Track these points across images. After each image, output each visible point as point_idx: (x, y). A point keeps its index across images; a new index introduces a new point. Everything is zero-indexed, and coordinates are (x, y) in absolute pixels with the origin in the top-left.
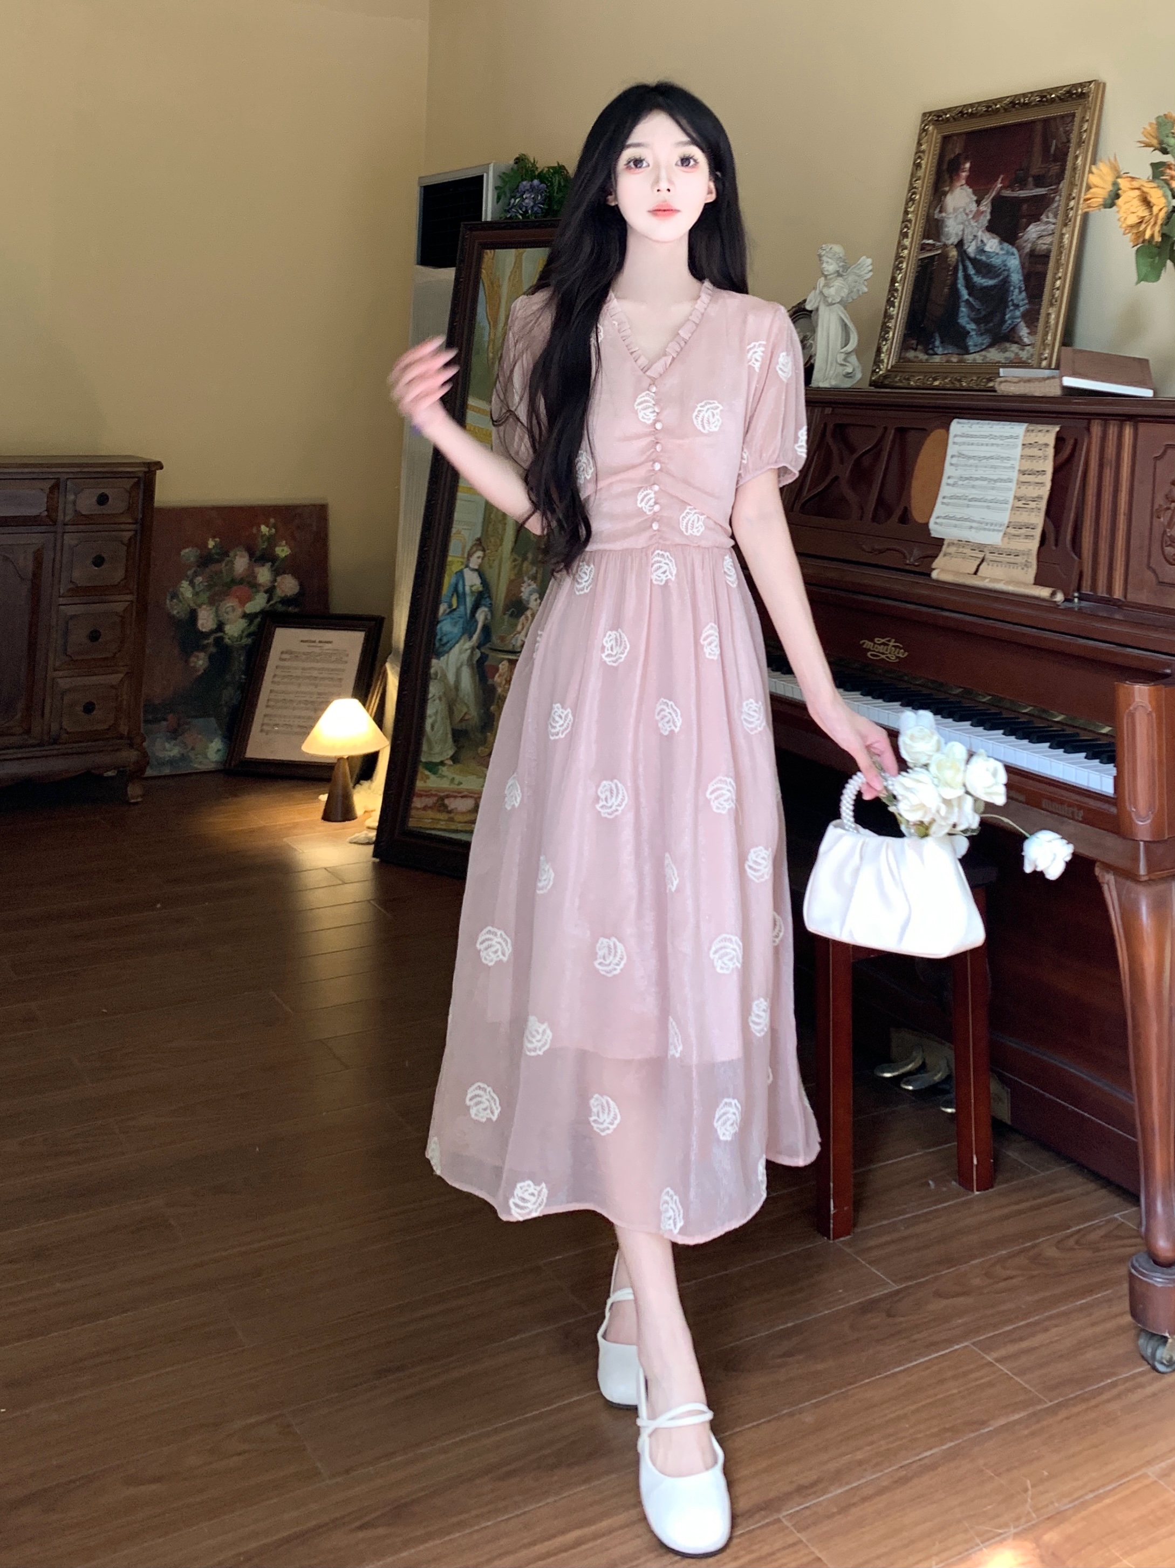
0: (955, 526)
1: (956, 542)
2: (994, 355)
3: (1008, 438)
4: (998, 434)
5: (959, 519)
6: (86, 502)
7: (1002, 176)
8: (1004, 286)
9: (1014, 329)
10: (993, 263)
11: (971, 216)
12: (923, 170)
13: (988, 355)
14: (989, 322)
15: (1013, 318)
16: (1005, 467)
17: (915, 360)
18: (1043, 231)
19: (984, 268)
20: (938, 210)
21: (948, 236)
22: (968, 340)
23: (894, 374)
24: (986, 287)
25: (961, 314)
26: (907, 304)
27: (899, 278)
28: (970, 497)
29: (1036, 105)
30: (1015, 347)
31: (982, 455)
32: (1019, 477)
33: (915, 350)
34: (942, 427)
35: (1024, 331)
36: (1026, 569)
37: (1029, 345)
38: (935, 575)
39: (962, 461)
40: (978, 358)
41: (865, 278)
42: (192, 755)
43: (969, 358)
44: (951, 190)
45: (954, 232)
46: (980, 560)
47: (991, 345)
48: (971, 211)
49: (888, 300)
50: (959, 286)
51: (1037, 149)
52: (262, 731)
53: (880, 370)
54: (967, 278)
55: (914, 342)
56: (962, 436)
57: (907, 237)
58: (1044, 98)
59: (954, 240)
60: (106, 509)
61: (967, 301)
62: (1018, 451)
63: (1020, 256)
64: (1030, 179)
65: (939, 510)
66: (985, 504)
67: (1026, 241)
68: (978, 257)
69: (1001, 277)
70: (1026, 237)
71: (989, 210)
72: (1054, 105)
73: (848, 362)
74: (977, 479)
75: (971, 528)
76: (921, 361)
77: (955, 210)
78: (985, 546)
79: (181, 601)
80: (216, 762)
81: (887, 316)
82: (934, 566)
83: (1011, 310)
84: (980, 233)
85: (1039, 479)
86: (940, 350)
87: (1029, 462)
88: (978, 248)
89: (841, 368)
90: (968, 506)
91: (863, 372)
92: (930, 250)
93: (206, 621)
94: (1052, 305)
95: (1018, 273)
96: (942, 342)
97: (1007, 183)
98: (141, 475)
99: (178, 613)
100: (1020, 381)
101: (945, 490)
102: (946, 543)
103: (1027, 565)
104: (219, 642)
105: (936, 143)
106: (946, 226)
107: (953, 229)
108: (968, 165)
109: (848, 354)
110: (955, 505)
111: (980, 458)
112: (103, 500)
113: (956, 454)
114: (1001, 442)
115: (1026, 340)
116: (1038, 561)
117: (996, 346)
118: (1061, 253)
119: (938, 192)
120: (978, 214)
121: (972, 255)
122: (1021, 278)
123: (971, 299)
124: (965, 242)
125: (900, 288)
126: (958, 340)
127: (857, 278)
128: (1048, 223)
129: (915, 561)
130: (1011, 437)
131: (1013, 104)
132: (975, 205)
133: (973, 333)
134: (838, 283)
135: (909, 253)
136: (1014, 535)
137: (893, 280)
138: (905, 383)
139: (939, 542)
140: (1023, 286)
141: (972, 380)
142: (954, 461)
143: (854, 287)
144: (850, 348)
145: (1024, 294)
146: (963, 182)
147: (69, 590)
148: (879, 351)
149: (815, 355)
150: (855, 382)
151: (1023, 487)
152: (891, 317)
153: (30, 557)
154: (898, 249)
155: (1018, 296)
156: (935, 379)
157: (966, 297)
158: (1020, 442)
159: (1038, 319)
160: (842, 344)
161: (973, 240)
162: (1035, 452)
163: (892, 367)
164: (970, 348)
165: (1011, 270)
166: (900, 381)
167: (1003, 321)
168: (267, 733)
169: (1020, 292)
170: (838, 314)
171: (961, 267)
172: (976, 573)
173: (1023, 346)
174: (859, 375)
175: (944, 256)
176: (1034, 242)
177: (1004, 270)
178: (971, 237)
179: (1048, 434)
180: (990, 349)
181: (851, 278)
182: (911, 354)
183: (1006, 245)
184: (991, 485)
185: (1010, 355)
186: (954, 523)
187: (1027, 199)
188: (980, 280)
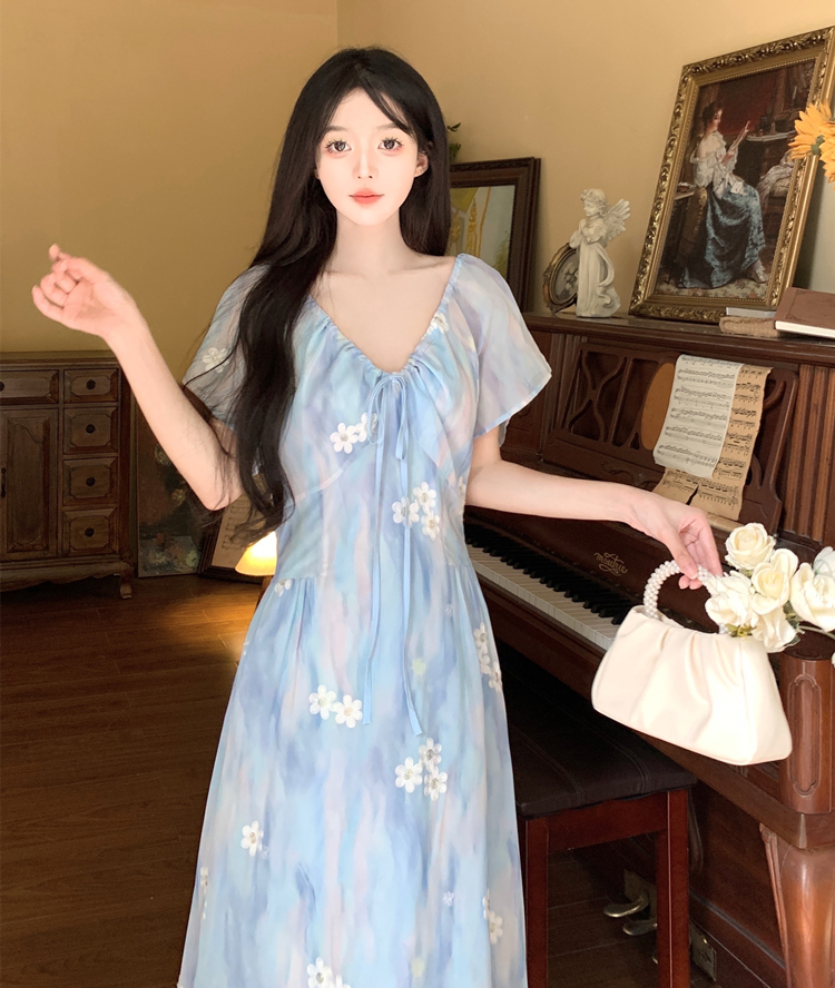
0: (675, 456)
1: (675, 471)
2: (734, 290)
3: (724, 377)
4: (716, 373)
5: (680, 450)
6: (80, 386)
7: (748, 123)
8: (745, 227)
9: (751, 267)
11: (720, 161)
12: (681, 119)
13: (728, 290)
14: (731, 260)
16: (721, 405)
17: (668, 292)
18: (782, 173)
19: (729, 208)
20: (693, 155)
21: (700, 179)
22: (712, 276)
23: (648, 304)
24: (730, 227)
25: (708, 252)
26: (663, 241)
27: (657, 218)
28: (689, 430)
29: (780, 54)
30: (751, 284)
31: (702, 391)
32: (732, 415)
33: (668, 283)
34: (670, 361)
35: (760, 269)
36: (733, 504)
37: (763, 282)
39: (685, 395)
41: (623, 219)
42: (175, 562)
43: (712, 292)
44: (705, 136)
45: (705, 175)
46: (694, 492)
47: (731, 281)
48: (721, 156)
49: (647, 238)
50: (708, 225)
51: (780, 96)
52: (223, 547)
53: (638, 301)
54: (715, 217)
55: (667, 276)
56: (686, 371)
57: (665, 180)
58: (787, 46)
59: (705, 183)
60: (94, 392)
61: (713, 239)
62: (732, 391)
63: (761, 198)
64: (773, 124)
65: (663, 440)
66: (701, 438)
67: (766, 184)
69: (744, 217)
70: (766, 180)
72: (797, 52)
73: (607, 294)
74: (696, 414)
75: (688, 460)
76: (672, 294)
77: (708, 154)
78: (699, 478)
80: (193, 568)
81: (646, 252)
83: (750, 249)
84: (727, 176)
85: (750, 419)
86: (688, 285)
87: (741, 402)
88: (725, 190)
89: (600, 300)
90: (687, 438)
91: (621, 302)
92: (685, 192)
94: (784, 245)
95: (758, 214)
96: (691, 277)
97: (753, 129)
100: (741, 322)
101: (669, 421)
102: (666, 471)
103: (733, 501)
105: (694, 93)
106: (699, 170)
107: (705, 172)
108: (720, 113)
109: (607, 287)
110: (676, 436)
111: (700, 394)
112: (91, 385)
113: (680, 388)
114: (718, 380)
115: (761, 277)
116: (744, 499)
118: (795, 195)
119: (694, 138)
120: (728, 157)
121: (720, 197)
122: (761, 218)
123: (717, 238)
124: (715, 184)
125: (657, 227)
126: (704, 275)
127: (615, 219)
128: (786, 166)
131: (759, 52)
132: (724, 150)
133: (716, 269)
134: (598, 223)
135: (667, 195)
136: (724, 471)
137: (652, 220)
138: (657, 314)
139: (661, 470)
140: (762, 226)
142: (678, 394)
143: (613, 227)
144: (607, 282)
145: (762, 233)
146: (716, 128)
147: (72, 449)
148: (637, 284)
149: (578, 287)
150: (614, 312)
151: (735, 426)
152: (649, 253)
153: (41, 426)
154: (657, 191)
155: (757, 236)
156: (681, 311)
157: (713, 235)
158: (735, 381)
159: (772, 258)
160: (600, 278)
161: (721, 183)
162: (747, 392)
163: (648, 298)
164: (714, 283)
165: (753, 211)
166: (653, 311)
167: (743, 259)
168: (227, 549)
169: (759, 232)
170: (598, 253)
171: (709, 208)
173: (759, 282)
174: (618, 306)
175: (696, 198)
176: (774, 184)
177: (747, 211)
178: (720, 180)
179: (759, 377)
180: (730, 285)
181: (611, 219)
182: (664, 287)
183: (749, 186)
184: (707, 420)
185: (747, 291)
186: (675, 453)
187: (769, 144)
188: (725, 220)
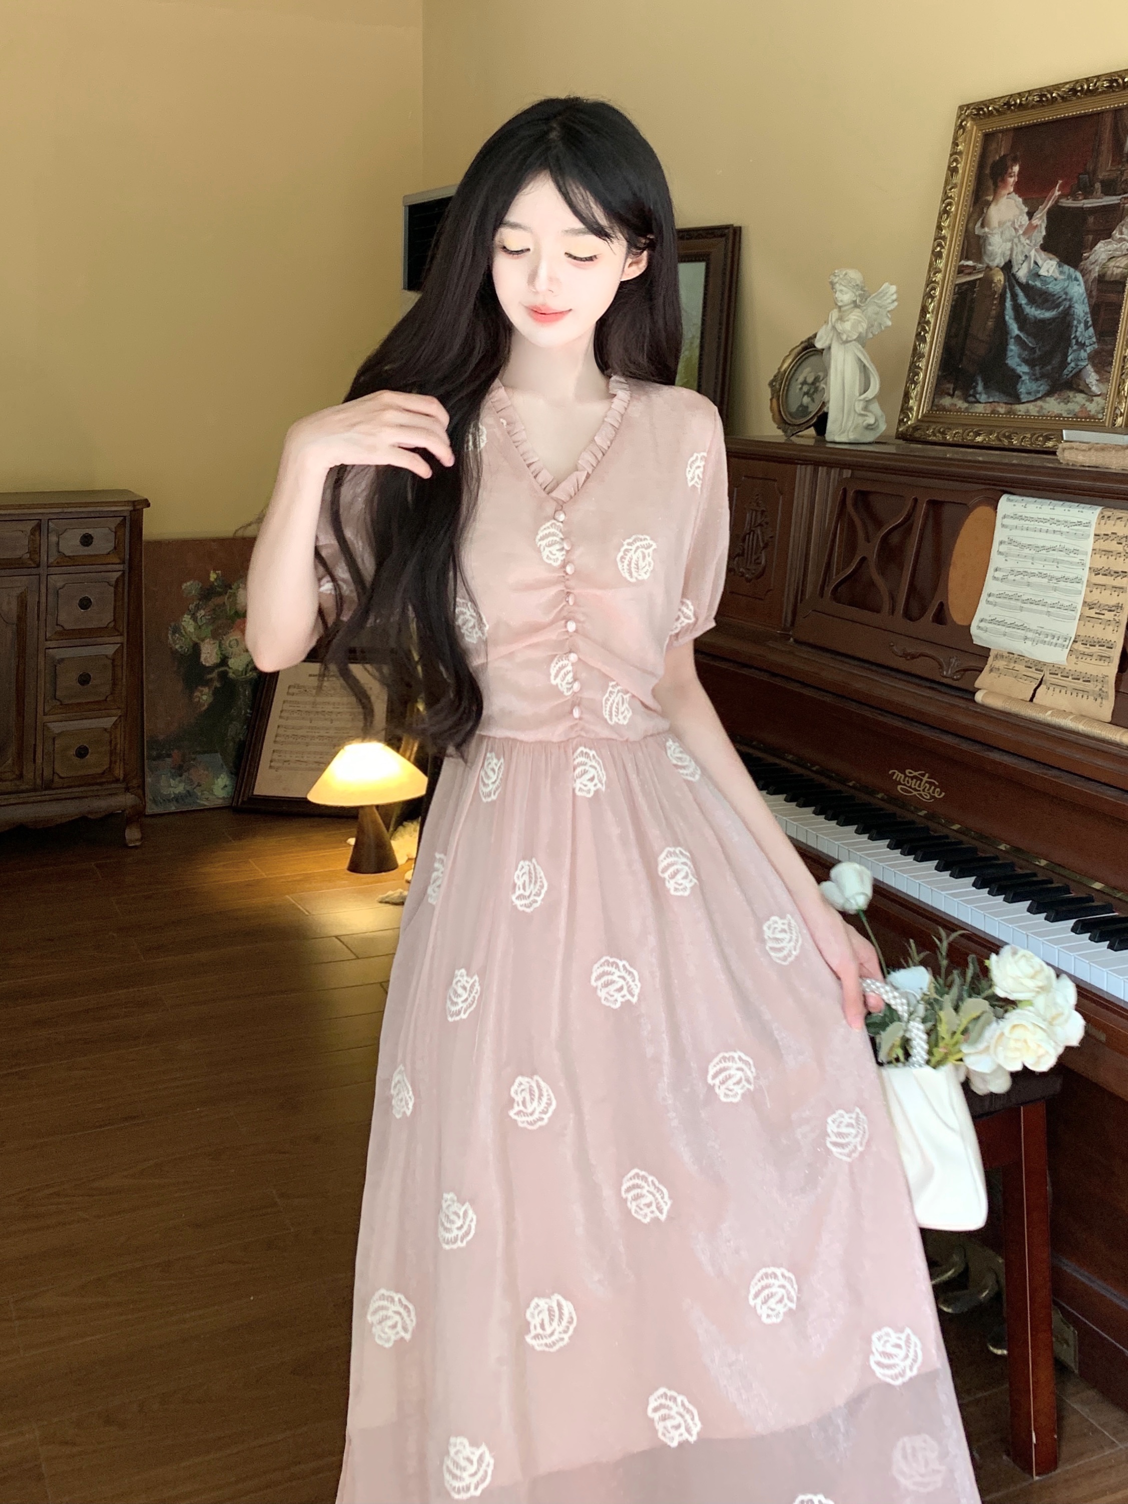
0: (1005, 634)
1: (1006, 654)
2: (1053, 406)
3: (1074, 524)
4: (1061, 518)
5: (1012, 625)
6: (70, 543)
7: (1060, 182)
8: (1065, 320)
9: (1078, 374)
10: (1051, 290)
11: (1021, 232)
12: (959, 175)
14: (1045, 365)
15: (1077, 360)
16: (1071, 563)
17: (952, 408)
18: (1116, 250)
19: (1039, 295)
20: (979, 224)
21: (992, 255)
22: (1019, 386)
23: (925, 425)
24: (1043, 321)
25: (1009, 354)
26: (941, 340)
27: (930, 310)
28: (1025, 598)
29: (1103, 92)
31: (1040, 543)
32: (1089, 576)
33: (952, 396)
34: (989, 504)
36: (1099, 700)
37: (1099, 395)
38: (979, 697)
39: (1015, 550)
40: (1033, 409)
41: (889, 309)
42: (198, 791)
43: (1021, 409)
44: (995, 199)
45: (1000, 251)
46: (1038, 682)
47: (1049, 394)
48: (1021, 226)
49: (918, 334)
50: (1007, 318)
51: (1106, 147)
52: (271, 767)
53: (909, 419)
54: (1017, 308)
55: (951, 386)
56: (1015, 517)
57: (940, 258)
58: (1114, 82)
59: (1000, 261)
60: (90, 550)
61: (1018, 336)
62: (1089, 544)
63: (1086, 282)
64: (1098, 185)
65: (984, 610)
66: (1045, 609)
67: (1093, 263)
68: (1030, 282)
69: (1062, 308)
70: (1092, 258)
71: (1044, 225)
73: (870, 411)
74: (1033, 575)
75: (1026, 638)
76: (959, 410)
77: (1001, 224)
78: (1045, 664)
79: (183, 636)
80: (224, 798)
81: (916, 354)
82: (977, 684)
83: (1074, 351)
84: (1033, 253)
85: (1118, 582)
86: (983, 398)
87: (1104, 558)
88: (1030, 271)
89: (860, 419)
90: (1021, 609)
91: (887, 422)
92: (970, 274)
93: (209, 655)
95: (1083, 303)
96: (986, 387)
97: (1067, 190)
98: (125, 514)
99: (181, 647)
100: (1090, 449)
101: (991, 585)
102: (992, 654)
103: (1101, 695)
104: (223, 676)
105: (976, 142)
106: (990, 244)
107: (998, 247)
108: (1016, 169)
109: (868, 402)
110: (1003, 606)
111: (1038, 549)
112: (87, 540)
113: (1006, 540)
114: (1066, 529)
115: (1094, 388)
116: (1117, 691)
117: (1056, 395)
120: (1030, 229)
122: (1087, 309)
123: (1022, 335)
124: (1014, 263)
125: (932, 321)
126: (1006, 385)
127: (878, 309)
128: (1120, 240)
129: (954, 674)
130: (1080, 523)
131: (1074, 91)
132: (1027, 218)
133: (1025, 378)
134: (854, 315)
135: (944, 277)
136: (1084, 654)
137: (924, 311)
138: (939, 438)
139: (983, 654)
140: (1089, 319)
141: (1024, 437)
142: (1003, 548)
143: (875, 320)
144: (870, 394)
145: (1091, 330)
146: (1012, 189)
147: (56, 632)
148: (907, 396)
149: (828, 401)
150: (878, 435)
151: (1096, 592)
152: (922, 356)
153: (14, 601)
154: (929, 271)
155: (1085, 333)
156: (977, 434)
157: (1016, 331)
158: (1092, 531)
159: (1111, 363)
160: (860, 389)
161: (1024, 261)
162: (1113, 546)
163: (923, 416)
164: (1022, 396)
165: (1074, 299)
166: (934, 434)
167: (1064, 364)
168: (277, 769)
169: (1087, 328)
170: (855, 355)
171: (1008, 295)
172: (1031, 700)
174: (883, 427)
175: (987, 281)
176: (1104, 264)
177: (1065, 299)
178: (1022, 258)
180: (1048, 399)
181: (871, 310)
182: (947, 401)
183: (1066, 268)
184: (1052, 584)
185: (1074, 407)
186: (1003, 629)
187: (1094, 210)
188: (1032, 312)
